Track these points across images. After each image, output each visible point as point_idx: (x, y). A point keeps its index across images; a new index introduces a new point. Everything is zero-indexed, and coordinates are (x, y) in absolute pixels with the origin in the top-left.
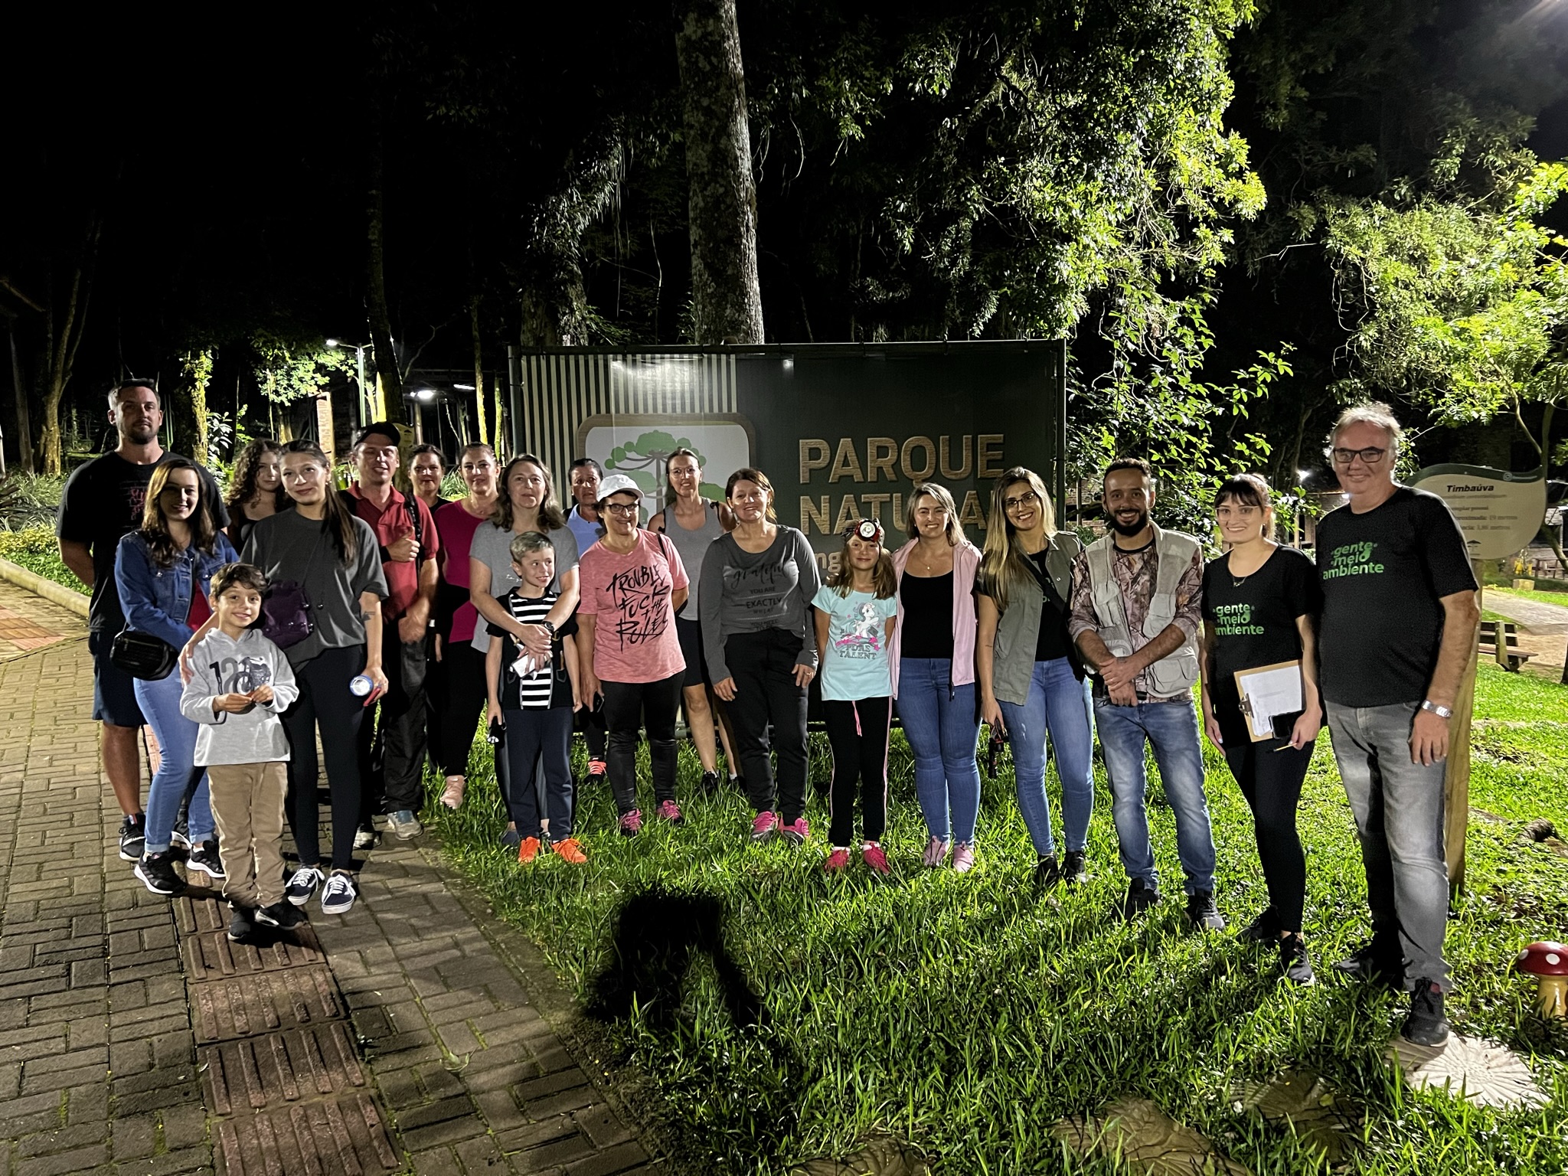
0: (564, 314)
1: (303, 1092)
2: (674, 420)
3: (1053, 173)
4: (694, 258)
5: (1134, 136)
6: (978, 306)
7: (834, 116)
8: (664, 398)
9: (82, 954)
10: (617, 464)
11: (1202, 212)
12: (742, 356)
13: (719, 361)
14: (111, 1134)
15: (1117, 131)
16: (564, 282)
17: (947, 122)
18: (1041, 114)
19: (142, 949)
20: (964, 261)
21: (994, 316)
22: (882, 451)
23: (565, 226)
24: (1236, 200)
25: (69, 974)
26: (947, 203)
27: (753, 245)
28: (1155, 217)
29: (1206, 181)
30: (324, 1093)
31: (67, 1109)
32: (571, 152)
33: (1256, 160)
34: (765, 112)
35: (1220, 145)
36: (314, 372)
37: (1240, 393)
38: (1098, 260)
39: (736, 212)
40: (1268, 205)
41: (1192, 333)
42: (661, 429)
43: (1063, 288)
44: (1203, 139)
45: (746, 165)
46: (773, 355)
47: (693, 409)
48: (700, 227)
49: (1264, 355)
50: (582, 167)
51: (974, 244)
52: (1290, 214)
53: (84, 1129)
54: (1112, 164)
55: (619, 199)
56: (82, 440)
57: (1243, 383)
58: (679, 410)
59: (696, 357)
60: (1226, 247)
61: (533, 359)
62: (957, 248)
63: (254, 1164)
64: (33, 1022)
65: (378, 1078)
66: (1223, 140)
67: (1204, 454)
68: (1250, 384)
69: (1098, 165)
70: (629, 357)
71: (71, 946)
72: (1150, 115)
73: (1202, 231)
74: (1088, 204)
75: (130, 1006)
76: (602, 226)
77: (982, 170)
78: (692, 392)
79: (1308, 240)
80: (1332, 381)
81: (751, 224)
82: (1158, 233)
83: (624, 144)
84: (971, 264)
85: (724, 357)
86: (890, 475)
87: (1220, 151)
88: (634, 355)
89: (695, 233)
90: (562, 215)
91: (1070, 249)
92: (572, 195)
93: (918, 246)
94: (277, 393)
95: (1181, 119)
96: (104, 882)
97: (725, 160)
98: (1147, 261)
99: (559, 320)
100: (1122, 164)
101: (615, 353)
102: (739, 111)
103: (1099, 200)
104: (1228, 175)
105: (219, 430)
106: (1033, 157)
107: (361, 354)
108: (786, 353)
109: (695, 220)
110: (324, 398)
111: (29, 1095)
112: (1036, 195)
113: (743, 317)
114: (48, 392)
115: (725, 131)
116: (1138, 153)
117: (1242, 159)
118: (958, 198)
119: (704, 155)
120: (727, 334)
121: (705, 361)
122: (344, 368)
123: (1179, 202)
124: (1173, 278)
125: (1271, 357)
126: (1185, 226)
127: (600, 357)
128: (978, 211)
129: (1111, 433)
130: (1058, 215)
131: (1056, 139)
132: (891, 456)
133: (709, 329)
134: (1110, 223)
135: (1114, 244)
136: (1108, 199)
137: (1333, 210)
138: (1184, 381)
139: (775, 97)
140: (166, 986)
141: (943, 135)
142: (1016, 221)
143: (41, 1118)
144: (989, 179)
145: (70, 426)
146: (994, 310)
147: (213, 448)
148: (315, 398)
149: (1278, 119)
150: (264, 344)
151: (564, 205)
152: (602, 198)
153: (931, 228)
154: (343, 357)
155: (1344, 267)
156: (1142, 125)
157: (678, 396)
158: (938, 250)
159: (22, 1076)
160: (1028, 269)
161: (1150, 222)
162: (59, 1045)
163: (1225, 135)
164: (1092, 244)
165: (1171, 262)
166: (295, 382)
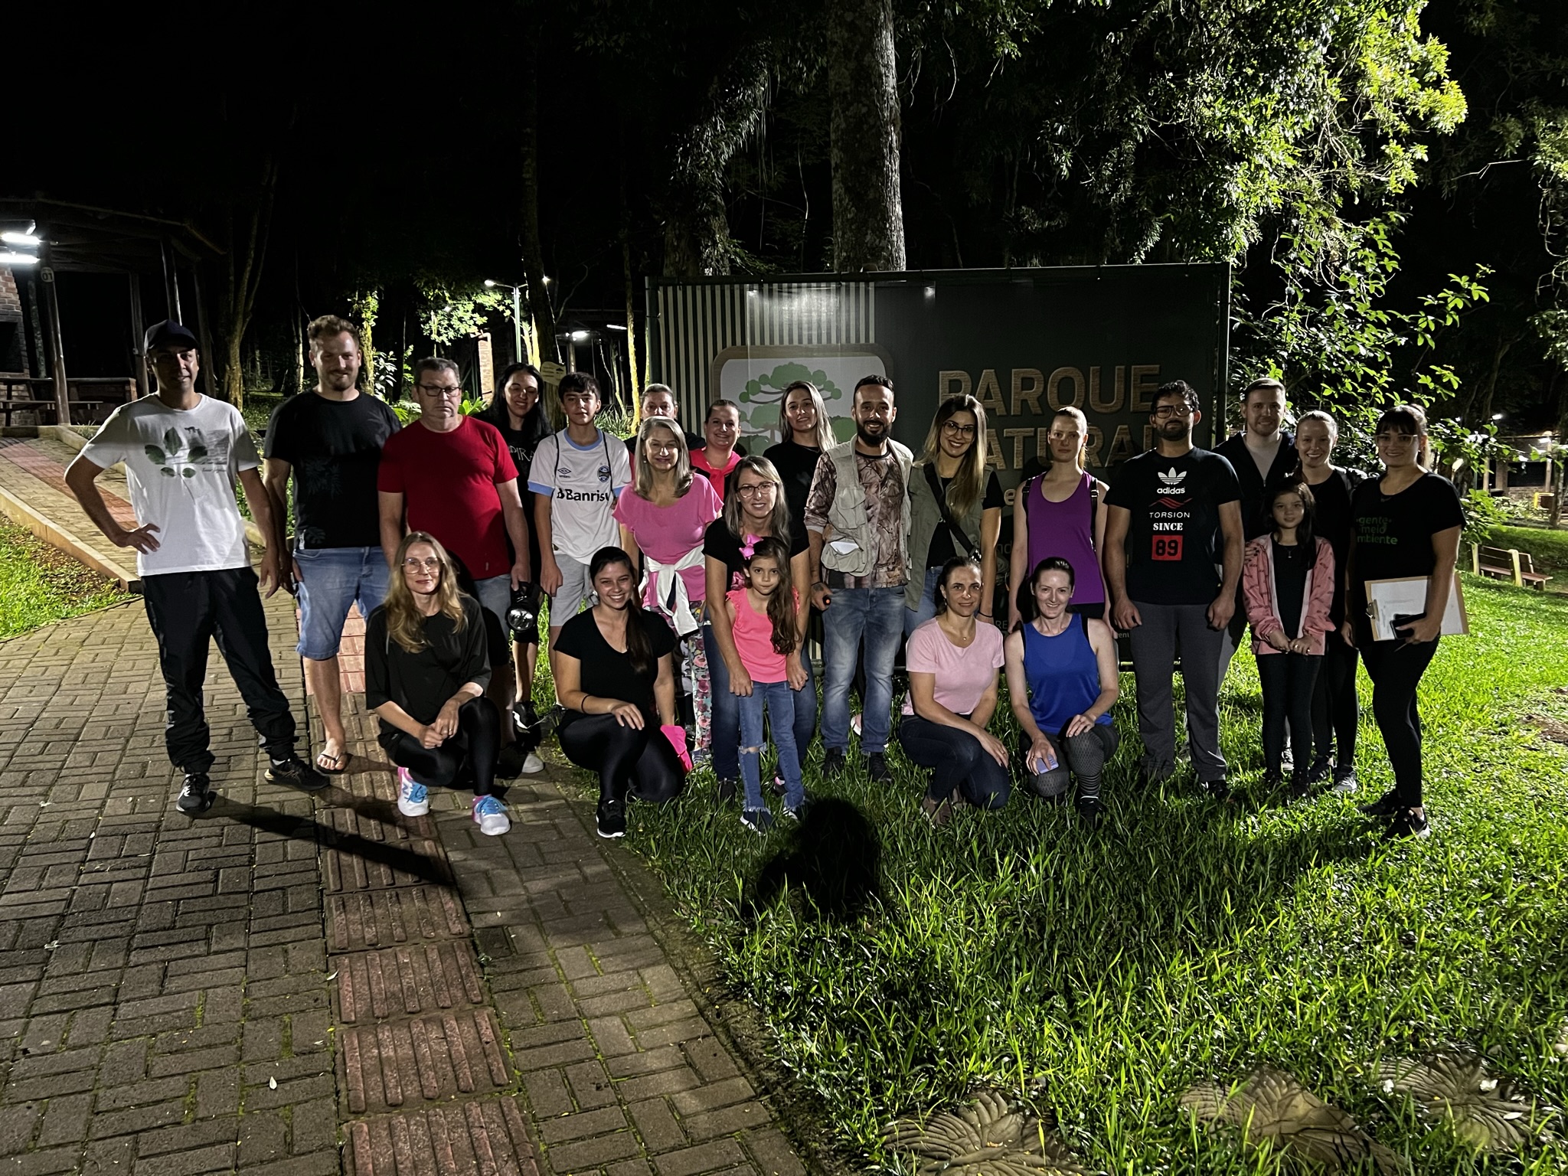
0: (707, 246)
1: (424, 1005)
2: (809, 352)
3: (1225, 87)
4: (834, 181)
5: (1316, 43)
6: (1141, 235)
7: (989, 33)
8: (800, 328)
9: (230, 862)
10: (752, 397)
11: (1393, 126)
12: (882, 283)
13: (857, 289)
14: (242, 1035)
15: (1298, 37)
16: (707, 214)
17: (1111, 37)
18: (1214, 23)
19: (285, 859)
20: (1125, 186)
21: (1157, 244)
22: (1027, 383)
23: (708, 155)
24: (1432, 113)
25: (216, 881)
26: (1109, 125)
27: (897, 167)
28: (1338, 134)
29: (1398, 92)
30: (443, 1008)
31: (204, 1009)
32: (716, 79)
33: (1456, 69)
34: (915, 31)
35: (1416, 51)
36: (474, 312)
37: (1427, 321)
38: (1272, 181)
39: (880, 133)
40: (1469, 117)
41: (1373, 255)
42: (797, 361)
43: (1232, 212)
44: (1397, 45)
45: (891, 82)
46: (915, 281)
47: (829, 339)
48: (841, 149)
49: (1457, 279)
50: (727, 95)
51: (1138, 169)
52: (1494, 128)
53: (218, 1030)
54: (1292, 75)
55: (764, 126)
56: (265, 379)
57: (1430, 310)
58: (815, 341)
59: (833, 285)
60: (1418, 165)
61: (670, 289)
62: (1119, 173)
63: (372, 1073)
64: (178, 925)
65: (495, 996)
66: (1419, 47)
67: (1383, 389)
68: (1439, 311)
69: (1275, 76)
70: (766, 286)
71: (221, 854)
72: (1336, 18)
73: (1392, 148)
74: (1261, 119)
75: (270, 913)
76: (747, 155)
77: (1148, 87)
78: (829, 322)
79: (1513, 157)
80: (1536, 311)
81: (894, 145)
82: (1342, 151)
83: (770, 70)
84: (1133, 189)
85: (862, 285)
86: (1036, 409)
87: (1416, 59)
88: (770, 284)
89: (835, 156)
90: (706, 144)
91: (1241, 169)
92: (716, 124)
93: (1077, 171)
94: (439, 334)
95: (1373, 22)
96: (255, 795)
97: (868, 78)
98: (1328, 183)
99: (702, 253)
100: (1303, 74)
101: (751, 283)
102: (884, 26)
103: (1275, 115)
104: (1424, 85)
105: (385, 369)
106: (1204, 71)
107: (517, 294)
108: (928, 280)
109: (836, 142)
110: (485, 339)
111: (169, 994)
112: (1207, 113)
113: (883, 243)
114: (230, 332)
115: (869, 47)
116: (1322, 61)
117: (1440, 66)
118: (1121, 119)
119: (847, 73)
120: (867, 261)
121: (843, 289)
122: (501, 308)
123: (1367, 117)
124: (1357, 201)
125: (1463, 282)
126: (1373, 142)
127: (737, 286)
128: (1142, 131)
129: (1279, 366)
130: (1229, 132)
131: (1229, 49)
132: (1037, 389)
133: (848, 257)
134: (1287, 141)
135: (1291, 163)
136: (1285, 113)
137: (1543, 123)
138: (1362, 309)
139: (927, 15)
140: (304, 896)
141: (1106, 52)
142: (1182, 143)
143: (179, 1017)
144: (1155, 97)
145: (254, 366)
146: (1157, 239)
147: (379, 386)
148: (477, 339)
149: (1483, 23)
150: (426, 284)
151: (709, 133)
152: (746, 126)
153: (1090, 153)
154: (499, 297)
155: (1553, 185)
156: (1326, 31)
157: (815, 326)
158: (1099, 174)
159: (165, 976)
160: (1194, 192)
161: (1333, 140)
162: (200, 948)
163: (1422, 40)
164: (1266, 165)
165: (1355, 183)
166: (455, 322)
